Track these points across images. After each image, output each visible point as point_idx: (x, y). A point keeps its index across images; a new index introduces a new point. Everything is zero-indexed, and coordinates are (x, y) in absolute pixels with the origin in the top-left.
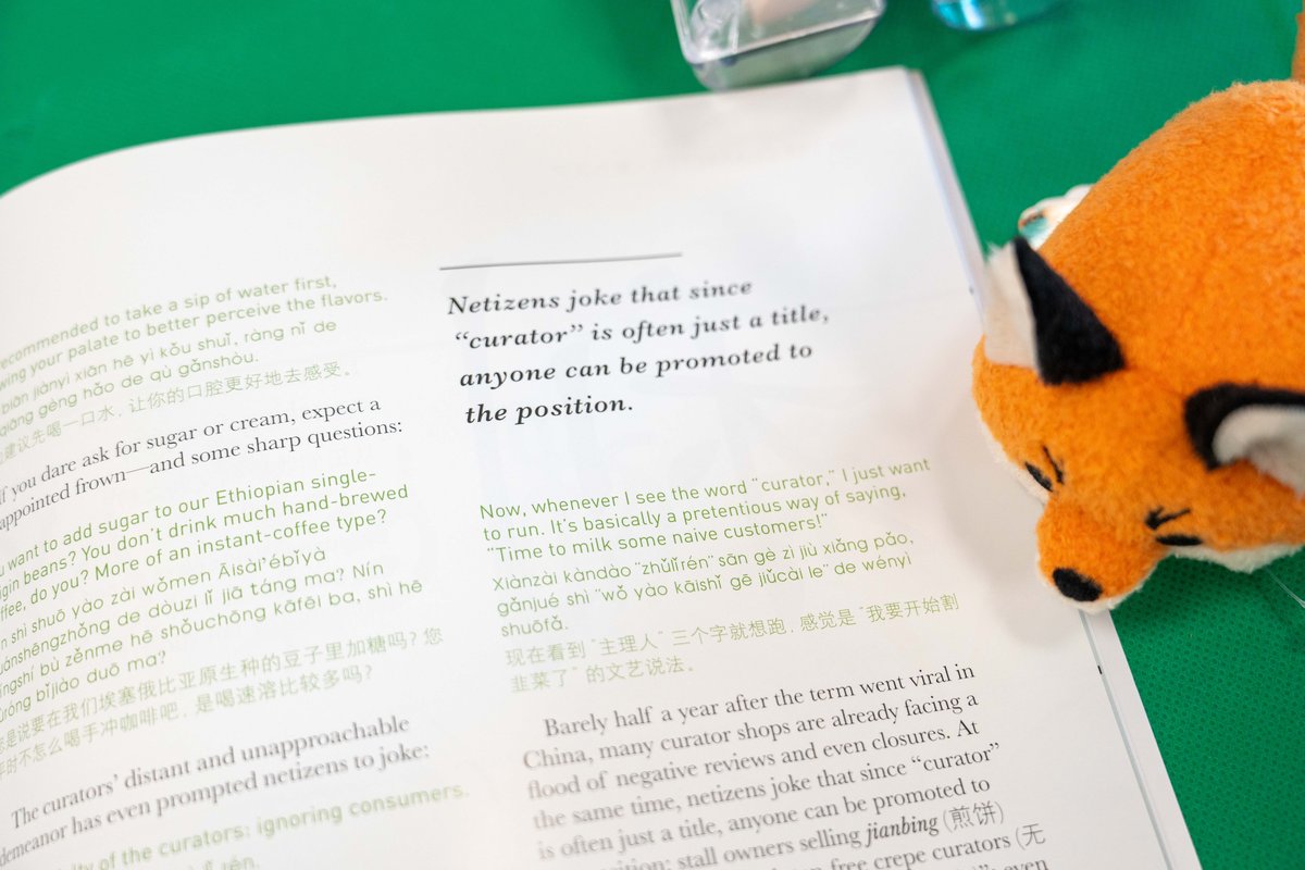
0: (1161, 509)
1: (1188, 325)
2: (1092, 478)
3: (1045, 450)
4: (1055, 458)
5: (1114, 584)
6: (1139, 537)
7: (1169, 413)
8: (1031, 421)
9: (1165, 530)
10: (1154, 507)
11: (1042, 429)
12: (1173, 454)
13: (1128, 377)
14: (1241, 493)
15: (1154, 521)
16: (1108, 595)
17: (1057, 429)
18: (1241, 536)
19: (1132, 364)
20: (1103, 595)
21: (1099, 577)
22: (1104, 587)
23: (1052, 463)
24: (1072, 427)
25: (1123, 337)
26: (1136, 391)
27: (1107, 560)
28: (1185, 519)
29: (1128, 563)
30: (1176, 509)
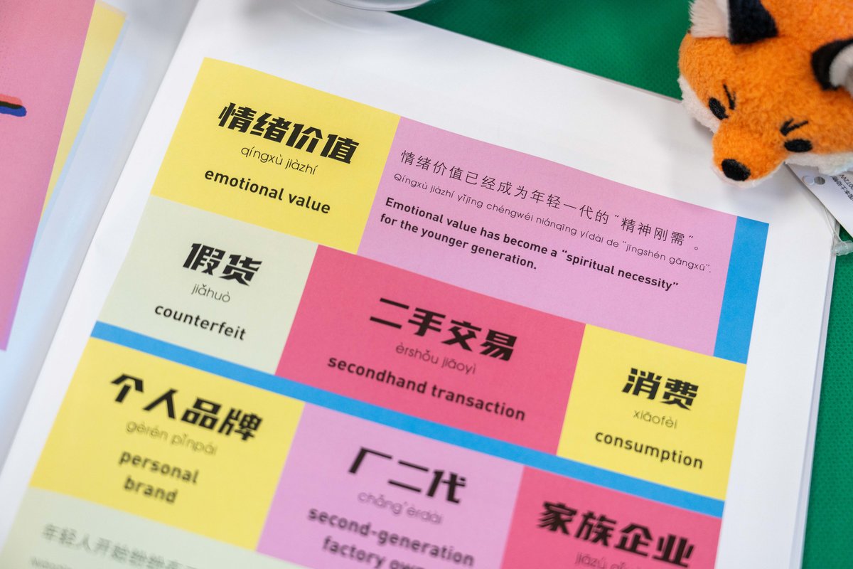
0: (792, 120)
1: (815, 15)
2: (752, 100)
3: (725, 87)
4: (730, 90)
5: (757, 170)
6: (775, 140)
7: (801, 60)
8: (719, 68)
9: (792, 136)
10: (788, 119)
11: (725, 73)
12: (803, 84)
13: (779, 41)
14: (839, 112)
15: (785, 129)
16: (755, 177)
17: (734, 72)
18: (835, 142)
19: (782, 34)
20: (750, 176)
21: (750, 164)
22: (751, 172)
23: (728, 95)
24: (743, 69)
25: (777, 19)
26: (783, 48)
27: (755, 154)
28: (805, 128)
29: (767, 158)
30: (801, 120)
